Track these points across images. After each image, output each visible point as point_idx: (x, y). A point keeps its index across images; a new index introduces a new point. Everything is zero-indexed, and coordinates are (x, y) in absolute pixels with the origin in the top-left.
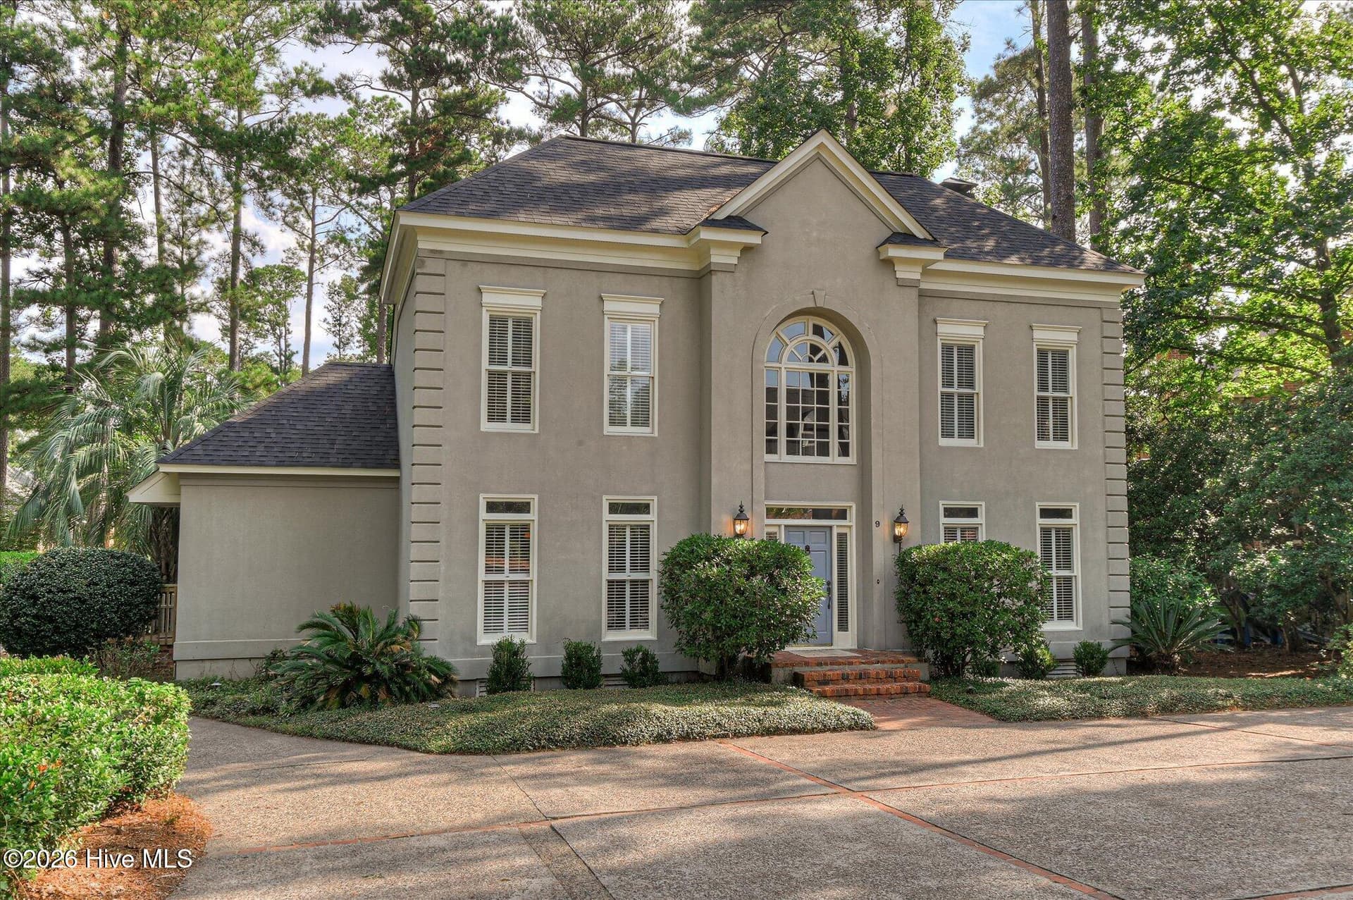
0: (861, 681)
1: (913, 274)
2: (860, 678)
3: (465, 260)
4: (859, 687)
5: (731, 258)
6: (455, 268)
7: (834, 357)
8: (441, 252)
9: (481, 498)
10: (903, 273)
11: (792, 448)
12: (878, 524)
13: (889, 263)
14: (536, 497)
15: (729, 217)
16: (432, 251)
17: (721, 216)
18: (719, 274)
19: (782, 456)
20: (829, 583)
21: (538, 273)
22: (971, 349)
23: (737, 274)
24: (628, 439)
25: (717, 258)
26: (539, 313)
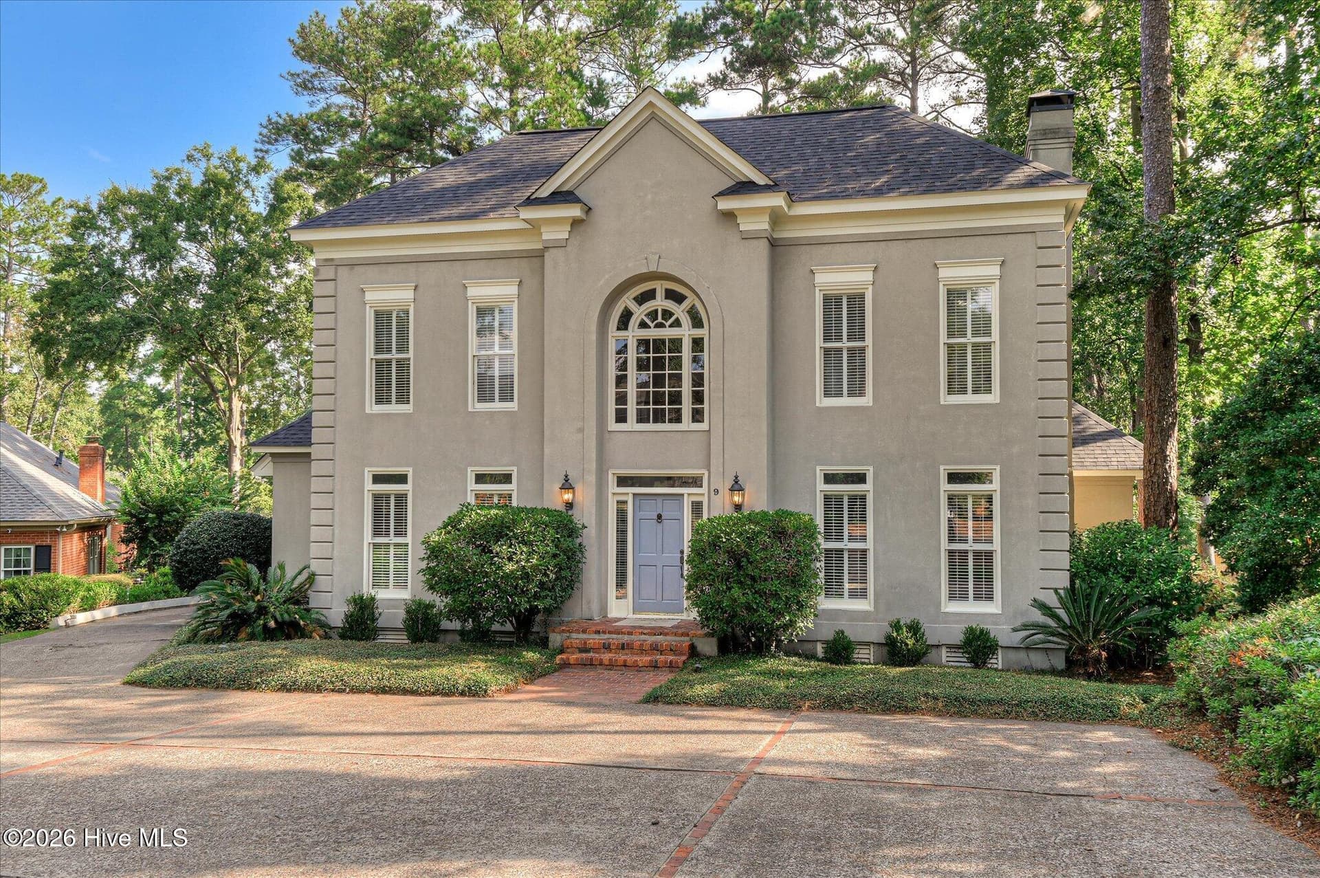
0: (624, 652)
1: (763, 224)
2: (623, 648)
3: (352, 265)
4: (606, 657)
5: (562, 233)
6: (343, 272)
7: (685, 320)
8: (332, 260)
9: (366, 471)
10: (746, 225)
11: (642, 417)
12: (716, 492)
13: (730, 216)
14: (411, 470)
15: (553, 193)
16: (326, 260)
17: (545, 192)
18: (551, 250)
19: (632, 424)
20: (682, 552)
21: (412, 267)
22: (862, 296)
23: (569, 248)
24: (491, 415)
25: (549, 234)
26: (412, 304)
